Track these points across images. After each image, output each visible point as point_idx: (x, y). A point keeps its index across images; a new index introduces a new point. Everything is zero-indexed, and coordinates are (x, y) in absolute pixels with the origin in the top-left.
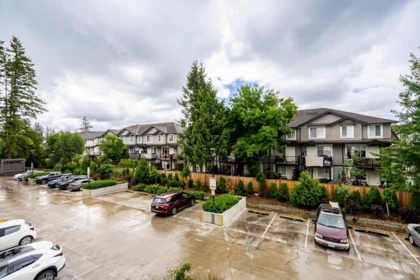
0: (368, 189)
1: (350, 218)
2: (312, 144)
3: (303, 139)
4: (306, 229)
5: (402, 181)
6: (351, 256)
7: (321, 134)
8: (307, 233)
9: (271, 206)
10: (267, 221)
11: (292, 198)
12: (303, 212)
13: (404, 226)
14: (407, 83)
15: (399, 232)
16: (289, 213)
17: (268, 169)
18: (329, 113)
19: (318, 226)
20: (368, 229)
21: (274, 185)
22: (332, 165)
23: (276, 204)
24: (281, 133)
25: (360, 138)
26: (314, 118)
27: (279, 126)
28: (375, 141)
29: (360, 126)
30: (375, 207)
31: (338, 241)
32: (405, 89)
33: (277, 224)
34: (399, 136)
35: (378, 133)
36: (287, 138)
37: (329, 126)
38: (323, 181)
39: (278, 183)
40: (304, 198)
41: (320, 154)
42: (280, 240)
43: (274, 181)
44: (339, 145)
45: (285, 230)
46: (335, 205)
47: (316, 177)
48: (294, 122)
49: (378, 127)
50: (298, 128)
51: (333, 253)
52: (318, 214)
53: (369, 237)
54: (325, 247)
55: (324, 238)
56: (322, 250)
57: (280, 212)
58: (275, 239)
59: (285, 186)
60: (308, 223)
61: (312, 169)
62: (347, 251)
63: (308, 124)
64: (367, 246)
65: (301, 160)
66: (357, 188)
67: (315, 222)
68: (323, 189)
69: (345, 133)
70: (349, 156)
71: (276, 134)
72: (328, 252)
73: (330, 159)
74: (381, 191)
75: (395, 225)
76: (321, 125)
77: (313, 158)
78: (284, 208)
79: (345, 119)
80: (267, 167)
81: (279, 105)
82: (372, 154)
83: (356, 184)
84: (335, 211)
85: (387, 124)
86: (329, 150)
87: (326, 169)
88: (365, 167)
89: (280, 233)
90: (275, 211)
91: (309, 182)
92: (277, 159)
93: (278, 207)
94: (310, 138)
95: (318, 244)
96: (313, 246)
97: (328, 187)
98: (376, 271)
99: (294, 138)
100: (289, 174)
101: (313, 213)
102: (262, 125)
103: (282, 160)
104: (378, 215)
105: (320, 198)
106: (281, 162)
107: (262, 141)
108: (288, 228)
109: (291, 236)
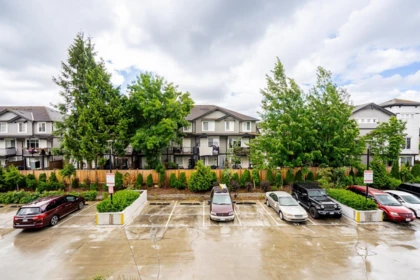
0: (243, 171)
1: (233, 195)
2: (204, 136)
3: (198, 132)
4: (203, 211)
5: (261, 163)
6: (235, 224)
7: (212, 128)
8: (204, 214)
9: (171, 196)
10: (169, 210)
11: (190, 185)
12: (199, 196)
13: (263, 195)
14: (265, 94)
15: (261, 199)
16: (188, 199)
17: (167, 160)
18: (218, 110)
19: (213, 206)
20: (244, 201)
21: (173, 175)
22: (219, 154)
23: (176, 193)
24: (180, 126)
25: (237, 132)
26: (207, 113)
27: (178, 118)
28: (247, 134)
29: (238, 122)
30: (247, 184)
31: (227, 215)
32: (263, 98)
33: (179, 211)
34: (260, 131)
35: (248, 129)
36: (184, 131)
37: (217, 120)
38: (214, 167)
39: (177, 172)
40: (199, 184)
41: (211, 145)
42: (183, 225)
43: (173, 171)
44: (224, 137)
45: (185, 215)
46: (223, 186)
47: (207, 164)
48: (191, 116)
49: (248, 123)
50: (193, 121)
51: (224, 225)
52: (212, 196)
53: (245, 206)
54: (218, 222)
55: (218, 215)
56: (216, 225)
57: (180, 199)
58: (178, 225)
59: (183, 174)
60: (204, 205)
61: (204, 157)
62: (232, 221)
63: (201, 118)
64: (244, 214)
65: (196, 151)
66: (236, 171)
67: (210, 203)
68: (214, 174)
69: (228, 127)
70: (231, 146)
71: (176, 126)
72: (220, 225)
73: (218, 149)
74: (251, 171)
75: (258, 195)
76: (212, 120)
77: (205, 149)
78: (183, 195)
79: (229, 116)
80: (165, 157)
81: (178, 99)
82: (245, 144)
83: (235, 167)
84: (225, 191)
85: (254, 121)
86: (217, 141)
87: (215, 157)
88: (241, 154)
89: (182, 219)
90: (175, 199)
91: (203, 169)
92: (175, 150)
93: (177, 196)
94: (203, 131)
95: (212, 220)
96: (209, 224)
97: (217, 171)
98: (251, 230)
99: (190, 131)
100: (185, 164)
101: (207, 196)
102: (162, 117)
103: (179, 151)
104: (249, 190)
105: (212, 182)
106: (178, 153)
107: (163, 133)
108: (188, 212)
109: (192, 219)
